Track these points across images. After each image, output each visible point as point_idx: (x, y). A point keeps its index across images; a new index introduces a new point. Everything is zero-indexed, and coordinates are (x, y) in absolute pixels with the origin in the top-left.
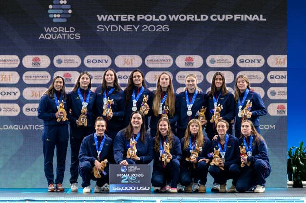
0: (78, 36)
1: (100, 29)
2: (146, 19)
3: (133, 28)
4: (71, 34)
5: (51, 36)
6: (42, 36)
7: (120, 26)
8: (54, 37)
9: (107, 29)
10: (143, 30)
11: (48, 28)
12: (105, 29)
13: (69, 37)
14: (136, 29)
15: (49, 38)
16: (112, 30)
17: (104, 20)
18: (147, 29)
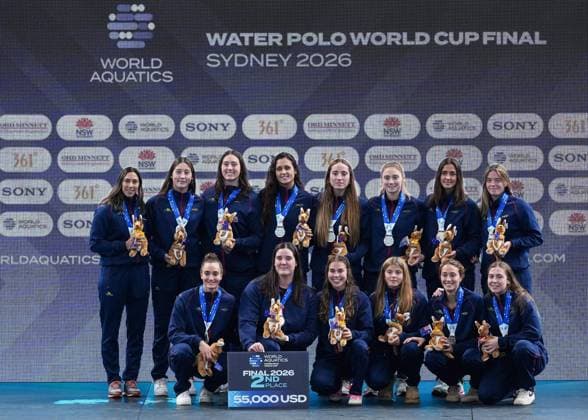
0: (168, 77)
1: (213, 61)
2: (305, 42)
3: (279, 61)
4: (155, 72)
5: (114, 76)
6: (95, 77)
7: (252, 56)
8: (120, 77)
9: (227, 61)
10: (298, 65)
11: (108, 60)
12: (223, 62)
13: (150, 77)
14: (285, 61)
15: (110, 80)
16: (236, 65)
17: (221, 43)
18: (308, 62)
